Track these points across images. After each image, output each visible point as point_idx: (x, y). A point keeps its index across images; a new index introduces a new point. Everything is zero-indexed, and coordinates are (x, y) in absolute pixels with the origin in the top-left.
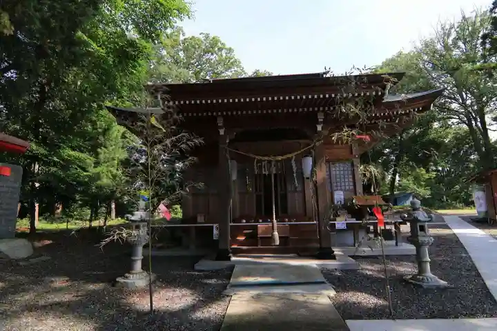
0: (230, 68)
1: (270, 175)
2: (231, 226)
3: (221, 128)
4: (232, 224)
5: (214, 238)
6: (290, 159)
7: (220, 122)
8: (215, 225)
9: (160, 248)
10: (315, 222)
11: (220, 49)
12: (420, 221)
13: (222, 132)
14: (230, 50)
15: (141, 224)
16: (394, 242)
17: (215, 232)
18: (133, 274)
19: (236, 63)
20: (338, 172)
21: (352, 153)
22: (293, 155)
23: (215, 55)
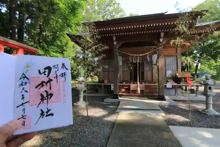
0: (118, 13)
1: (136, 63)
2: (119, 85)
3: (115, 41)
4: (119, 84)
5: (112, 90)
6: (146, 56)
7: (114, 38)
8: (112, 85)
9: (89, 93)
10: (157, 84)
11: (114, 4)
12: (209, 85)
13: (115, 43)
14: (119, 4)
15: (82, 82)
16: (195, 95)
17: (112, 87)
18: (80, 102)
19: (121, 10)
20: (169, 62)
21: (177, 52)
22: (148, 54)
23: (111, 7)
